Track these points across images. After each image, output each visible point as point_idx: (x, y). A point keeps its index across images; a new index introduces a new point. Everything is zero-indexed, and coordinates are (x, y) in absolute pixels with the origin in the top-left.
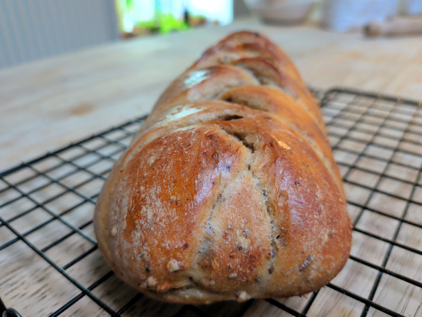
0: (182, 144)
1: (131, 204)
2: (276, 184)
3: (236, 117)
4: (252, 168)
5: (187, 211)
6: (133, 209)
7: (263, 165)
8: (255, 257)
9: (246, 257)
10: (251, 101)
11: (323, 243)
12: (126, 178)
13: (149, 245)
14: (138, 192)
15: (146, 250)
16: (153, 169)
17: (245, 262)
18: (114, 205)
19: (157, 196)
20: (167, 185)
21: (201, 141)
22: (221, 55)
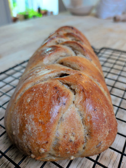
0: (42, 92)
1: (21, 122)
2: (86, 111)
3: (66, 75)
4: (75, 102)
5: (47, 127)
6: (22, 125)
7: (80, 101)
8: (77, 144)
9: (74, 145)
10: (72, 65)
11: (106, 136)
12: (18, 108)
13: (30, 142)
14: (23, 117)
15: (29, 144)
16: (30, 105)
17: (73, 146)
18: (13, 120)
19: (32, 120)
20: (37, 114)
21: (51, 90)
22: (57, 39)
